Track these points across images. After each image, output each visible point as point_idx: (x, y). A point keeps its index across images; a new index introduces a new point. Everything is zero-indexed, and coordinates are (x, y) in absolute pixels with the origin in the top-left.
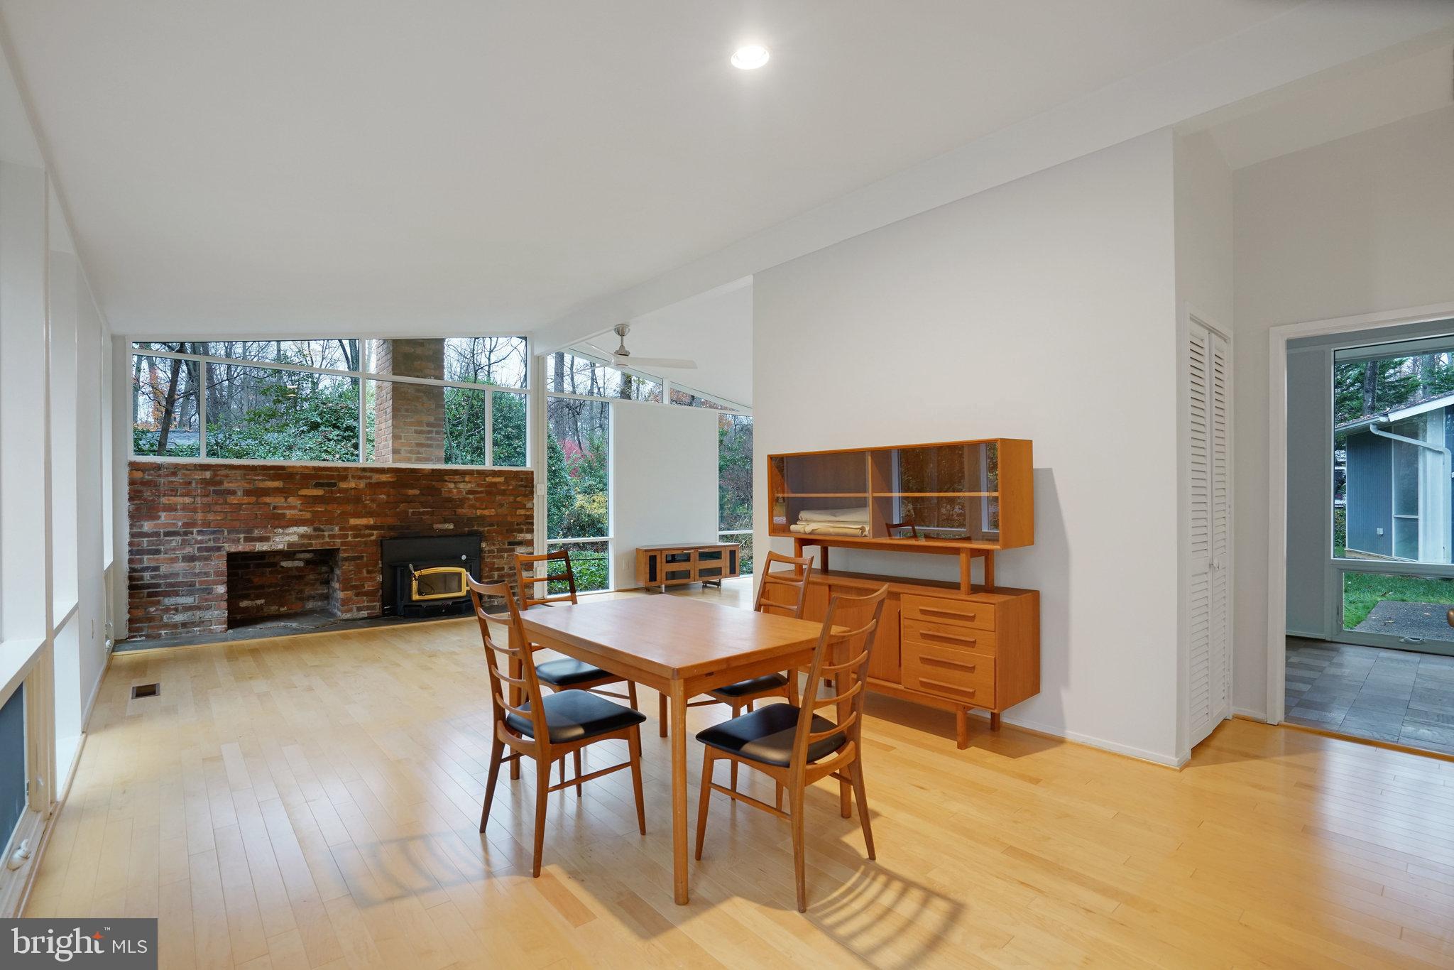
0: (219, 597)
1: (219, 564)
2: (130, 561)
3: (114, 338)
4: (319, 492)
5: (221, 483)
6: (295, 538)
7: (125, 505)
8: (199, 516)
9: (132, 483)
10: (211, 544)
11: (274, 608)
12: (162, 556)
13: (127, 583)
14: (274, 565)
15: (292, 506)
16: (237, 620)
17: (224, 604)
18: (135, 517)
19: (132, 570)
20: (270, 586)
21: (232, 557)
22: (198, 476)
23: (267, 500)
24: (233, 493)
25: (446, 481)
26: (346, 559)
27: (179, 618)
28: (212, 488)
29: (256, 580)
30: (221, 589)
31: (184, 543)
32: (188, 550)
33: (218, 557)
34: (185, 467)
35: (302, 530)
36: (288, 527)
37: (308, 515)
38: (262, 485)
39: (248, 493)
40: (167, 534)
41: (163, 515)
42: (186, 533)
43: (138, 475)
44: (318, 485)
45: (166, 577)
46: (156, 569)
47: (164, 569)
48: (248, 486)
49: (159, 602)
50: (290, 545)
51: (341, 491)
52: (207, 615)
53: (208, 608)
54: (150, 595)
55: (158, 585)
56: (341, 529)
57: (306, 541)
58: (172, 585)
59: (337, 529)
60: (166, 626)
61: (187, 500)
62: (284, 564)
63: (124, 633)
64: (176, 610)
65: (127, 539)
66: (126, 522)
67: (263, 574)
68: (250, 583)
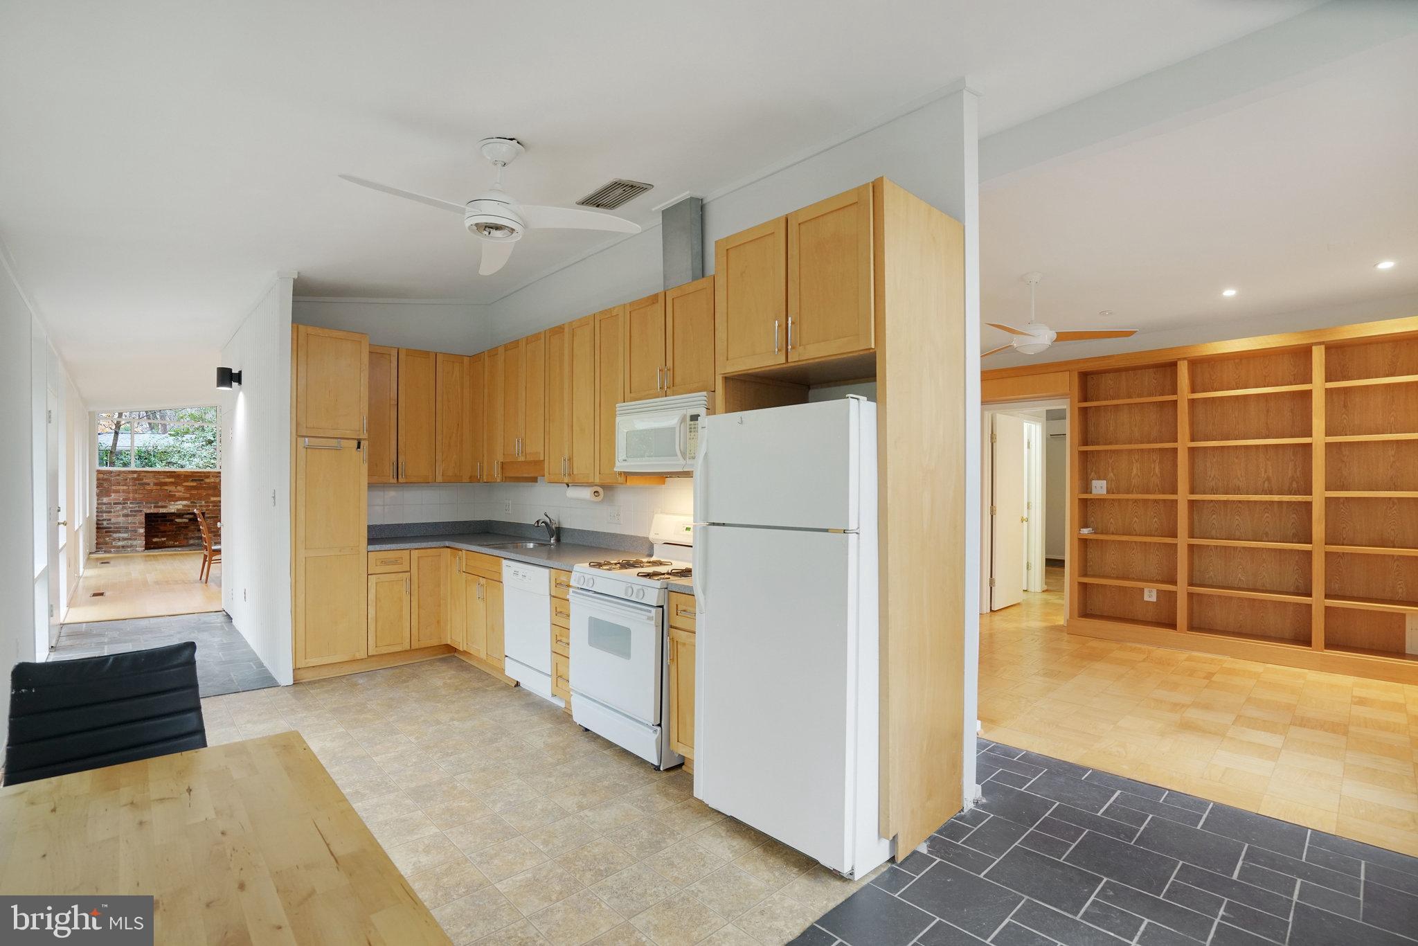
0: (140, 535)
1: (142, 518)
2: (97, 516)
3: (89, 413)
4: (194, 484)
5: (142, 480)
6: (180, 507)
7: (95, 490)
8: (131, 495)
9: (98, 479)
10: (137, 509)
11: (171, 543)
12: (112, 514)
13: (96, 526)
14: (172, 520)
15: (179, 491)
16: (149, 546)
17: (143, 538)
18: (99, 495)
19: (98, 520)
20: (169, 532)
21: (148, 516)
22: (130, 476)
23: (166, 488)
24: (149, 484)
27: (121, 543)
28: (137, 482)
29: (162, 528)
30: (142, 531)
31: (124, 508)
32: (125, 511)
33: (140, 515)
34: (124, 472)
35: (185, 503)
36: (177, 501)
37: (188, 495)
38: (163, 480)
39: (156, 484)
40: (114, 504)
41: (113, 495)
42: (124, 504)
43: (101, 476)
44: (193, 480)
45: (114, 524)
46: (110, 520)
47: (113, 520)
48: (156, 481)
49: (111, 536)
50: (178, 510)
51: (205, 483)
52: (135, 543)
53: (135, 539)
54: (106, 532)
55: (110, 528)
56: (205, 503)
57: (187, 508)
58: (116, 528)
59: (203, 502)
60: (114, 547)
61: (125, 488)
62: (177, 520)
63: (95, 550)
64: (119, 539)
65: (95, 505)
66: (95, 498)
67: (165, 525)
68: (158, 528)
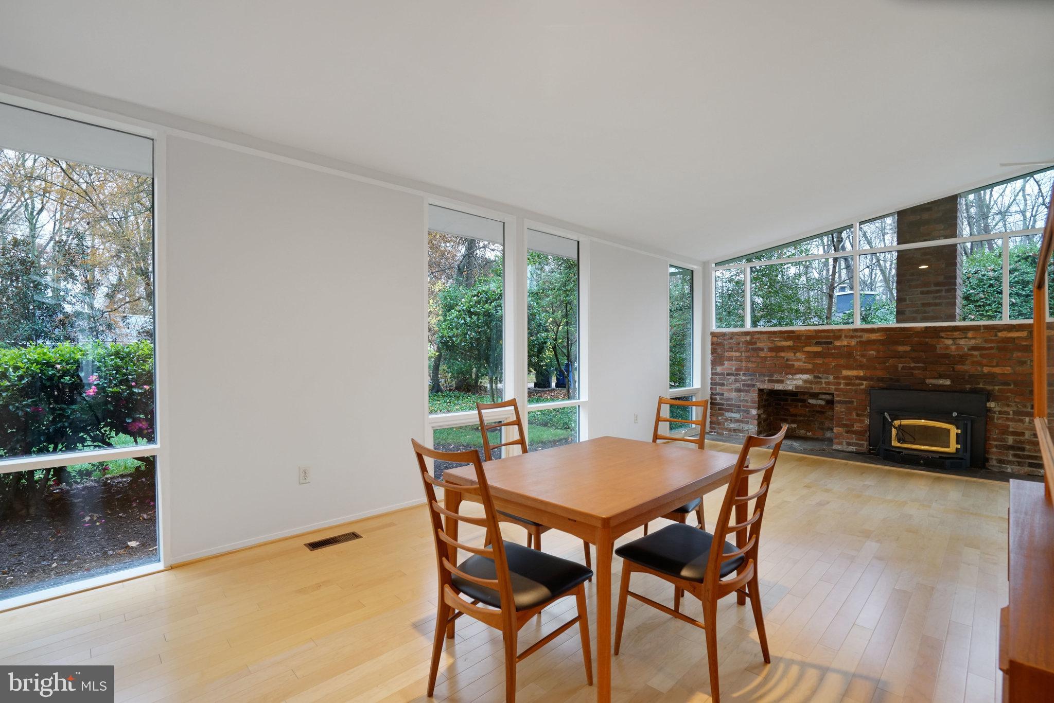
0: (752, 417)
1: (754, 395)
2: (711, 389)
4: (818, 349)
5: (755, 343)
6: (800, 383)
7: (709, 357)
9: (712, 344)
10: (749, 382)
11: (802, 432)
12: (725, 387)
13: (711, 401)
14: (804, 401)
15: (799, 359)
17: (756, 422)
18: (714, 363)
19: (712, 394)
20: (800, 416)
21: (763, 393)
22: (743, 339)
23: (783, 354)
24: (762, 350)
25: (943, 338)
26: (839, 402)
27: (732, 426)
28: (751, 347)
29: (792, 410)
30: (755, 412)
31: (736, 381)
32: (737, 385)
33: (754, 391)
34: (738, 334)
35: (806, 377)
36: (796, 374)
37: (810, 366)
38: (779, 344)
39: (771, 350)
40: (728, 374)
41: (726, 363)
42: (737, 375)
43: (715, 339)
44: (817, 344)
45: (727, 400)
46: (722, 394)
47: (726, 395)
49: (723, 415)
50: (797, 387)
51: (835, 348)
52: (745, 427)
53: (747, 423)
54: (719, 409)
55: (723, 404)
56: (835, 378)
57: (808, 385)
58: (729, 405)
59: (831, 378)
60: (726, 429)
61: (738, 354)
62: (811, 401)
63: (709, 429)
64: (731, 420)
65: (710, 376)
66: (709, 367)
67: (796, 406)
68: (788, 410)
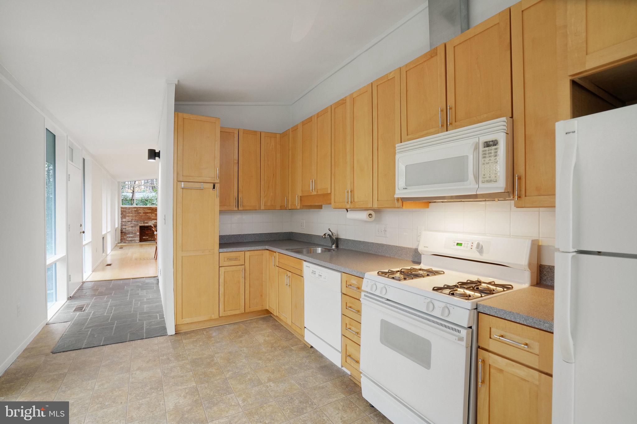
0: (138, 235)
1: (138, 228)
2: (121, 227)
3: (118, 182)
5: (138, 211)
6: (153, 223)
7: (120, 216)
8: (134, 218)
9: (121, 211)
10: (136, 224)
11: (150, 239)
12: (127, 226)
13: (120, 231)
14: (151, 229)
15: (153, 216)
16: (141, 240)
17: (139, 237)
18: (122, 218)
19: (121, 229)
20: (149, 234)
21: (141, 227)
22: (134, 210)
23: (148, 214)
24: (141, 213)
27: (130, 239)
28: (136, 212)
29: (147, 232)
30: (138, 233)
31: (131, 223)
32: (132, 225)
34: (131, 208)
36: (152, 221)
38: (147, 211)
39: (144, 213)
40: (128, 222)
41: (127, 218)
42: (131, 222)
43: (122, 209)
45: (128, 230)
46: (126, 229)
47: (127, 229)
48: (144, 212)
49: (126, 236)
52: (135, 239)
53: (136, 237)
54: (125, 234)
55: (126, 232)
58: (129, 232)
60: (127, 241)
61: (132, 215)
63: (120, 242)
64: (129, 237)
65: (120, 222)
66: (120, 219)
67: (148, 231)
68: (145, 233)
